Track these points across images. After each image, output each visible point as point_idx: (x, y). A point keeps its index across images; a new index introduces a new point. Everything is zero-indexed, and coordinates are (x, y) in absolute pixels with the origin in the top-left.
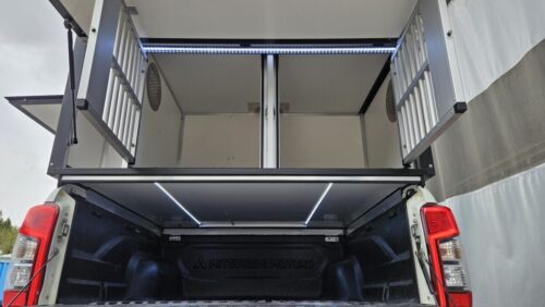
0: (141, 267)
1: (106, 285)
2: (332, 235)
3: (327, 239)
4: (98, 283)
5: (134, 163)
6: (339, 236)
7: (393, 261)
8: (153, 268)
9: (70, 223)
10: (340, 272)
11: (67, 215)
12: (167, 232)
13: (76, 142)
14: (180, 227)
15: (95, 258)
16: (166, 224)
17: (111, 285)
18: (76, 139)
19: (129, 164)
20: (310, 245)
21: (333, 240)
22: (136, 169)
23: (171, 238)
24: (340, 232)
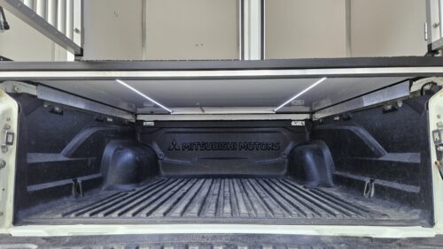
0: (116, 155)
1: (79, 180)
2: (298, 120)
3: (293, 124)
4: (70, 181)
5: (82, 55)
6: (305, 120)
7: (381, 159)
8: (128, 156)
9: (14, 128)
10: (309, 157)
11: (9, 119)
12: (140, 118)
13: (7, 27)
14: (152, 113)
15: (61, 157)
16: (139, 110)
17: (85, 178)
18: (5, 23)
19: (76, 55)
20: (277, 129)
21: (299, 124)
22: (88, 62)
23: (144, 124)
24: (307, 116)
